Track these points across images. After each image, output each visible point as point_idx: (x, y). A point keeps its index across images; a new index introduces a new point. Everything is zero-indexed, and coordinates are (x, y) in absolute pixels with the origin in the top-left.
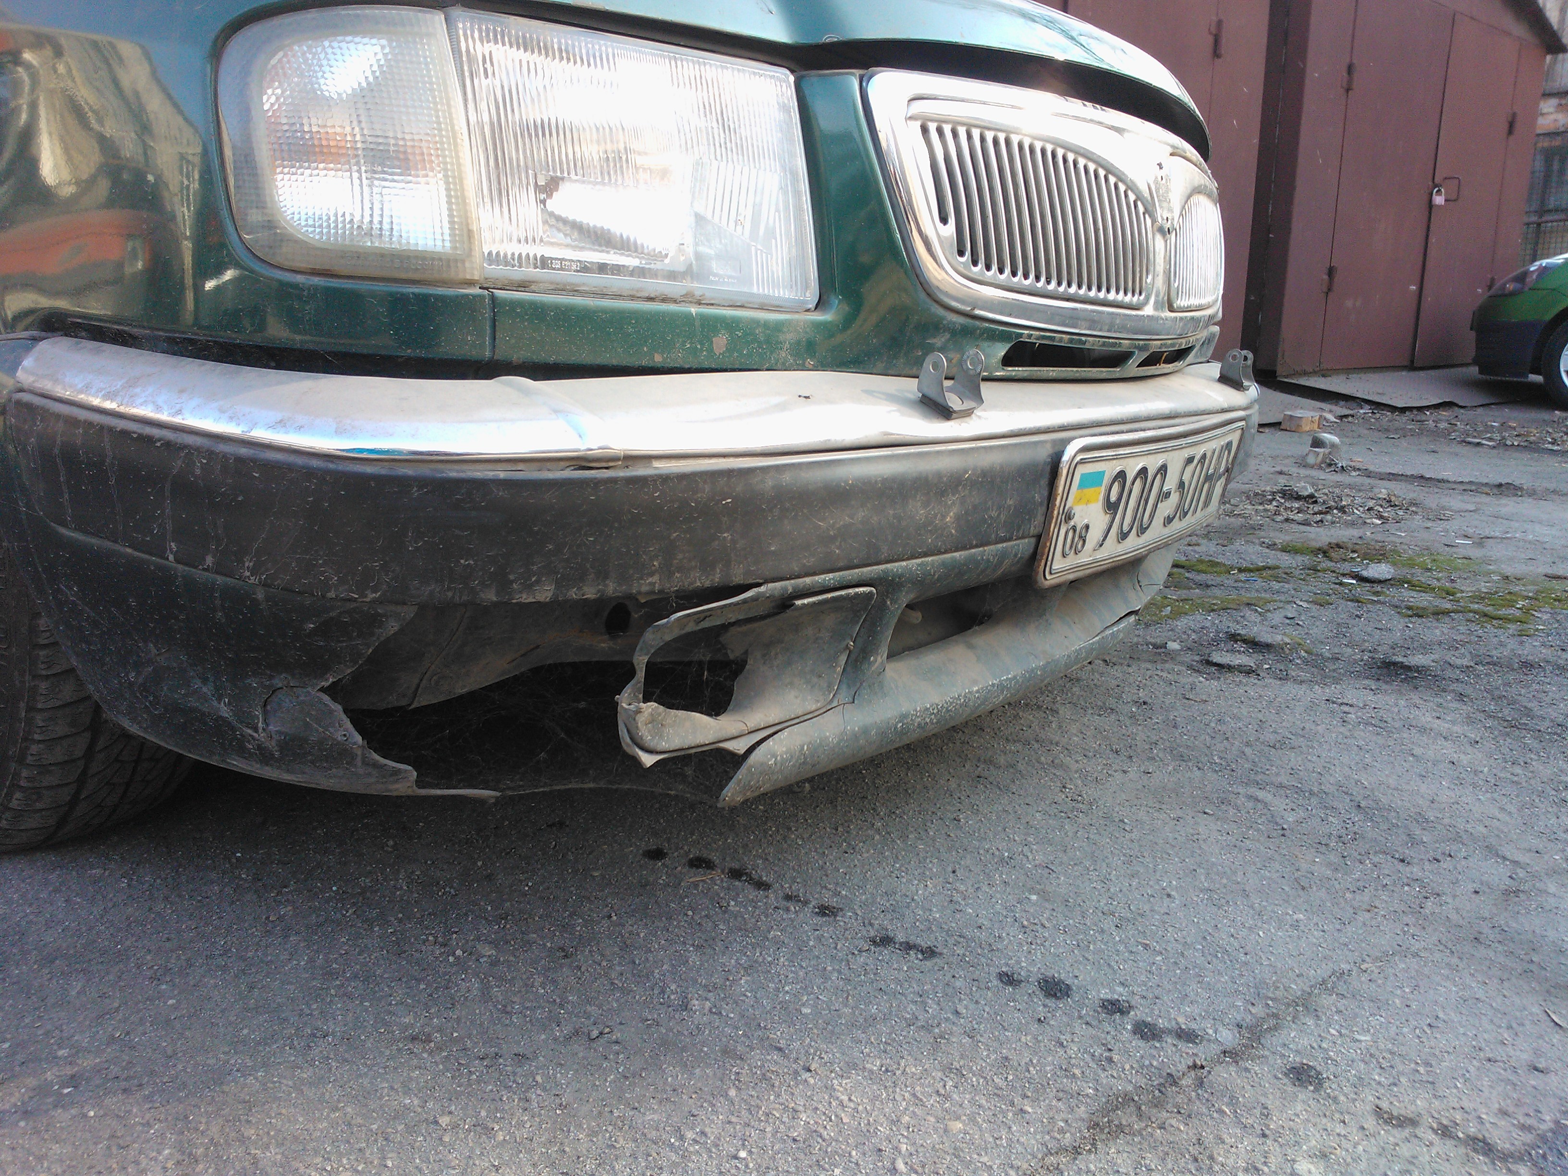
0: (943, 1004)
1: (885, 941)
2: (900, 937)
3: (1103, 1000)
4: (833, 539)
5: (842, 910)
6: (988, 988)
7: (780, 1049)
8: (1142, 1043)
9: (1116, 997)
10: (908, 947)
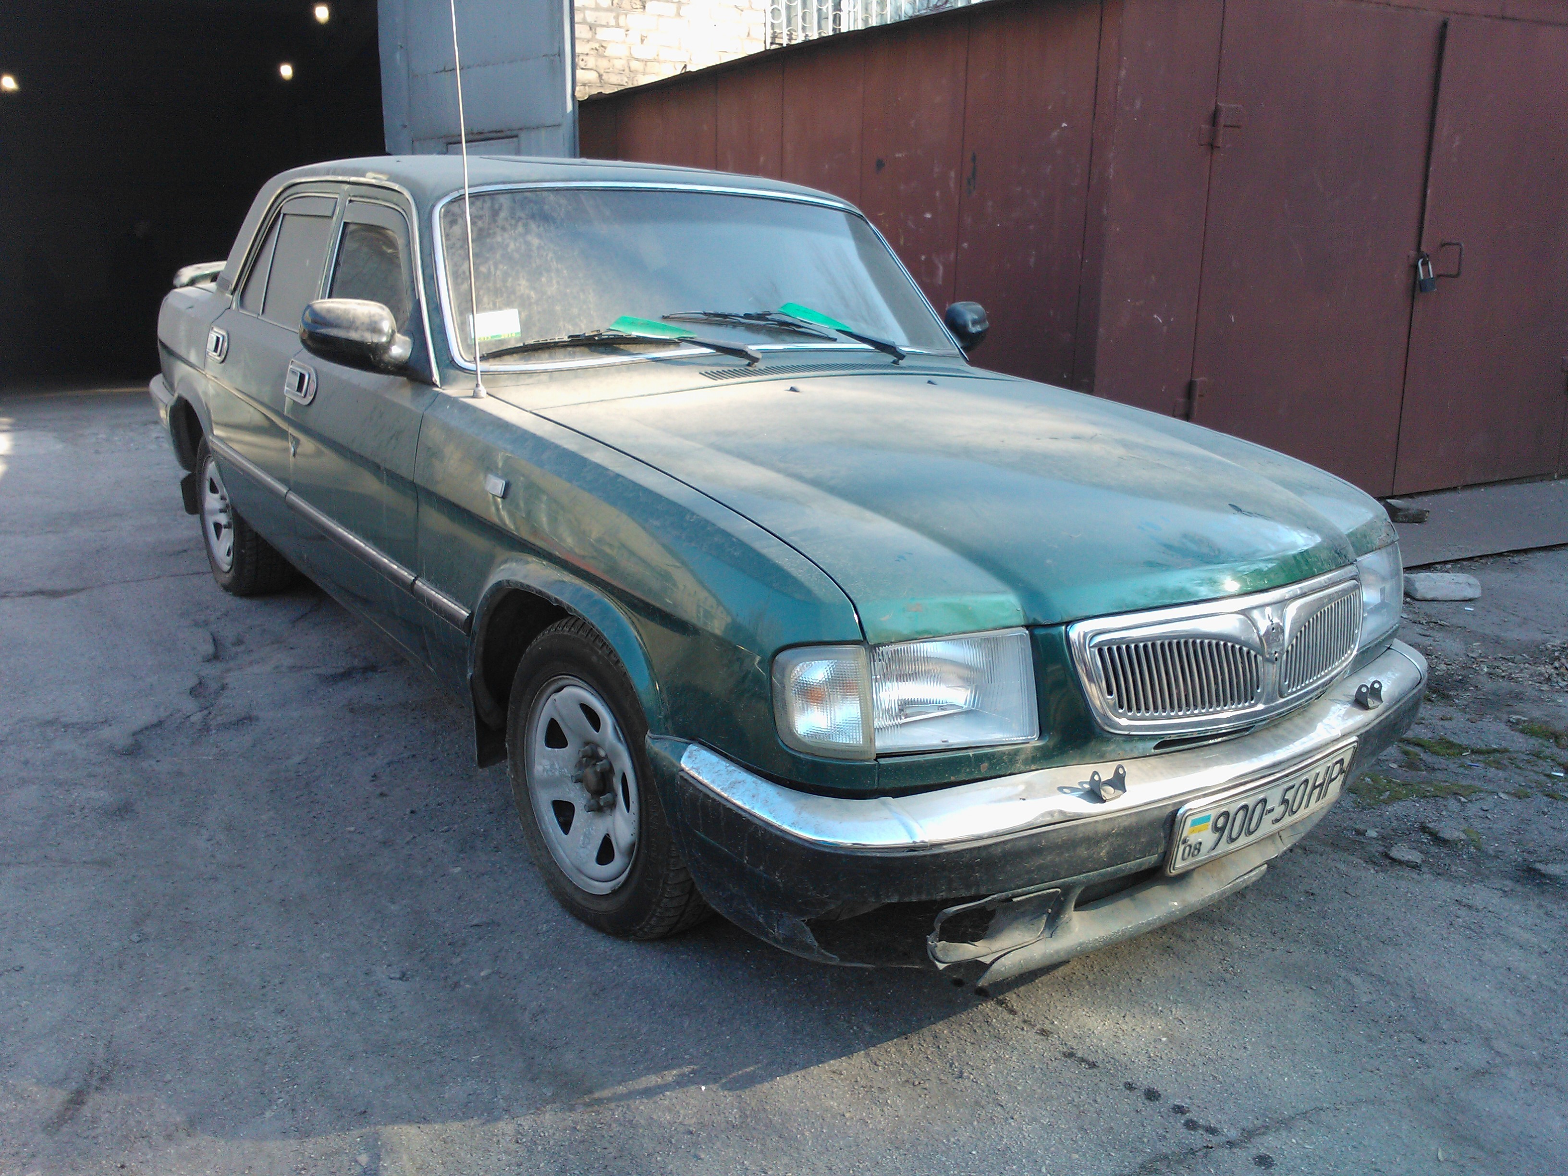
0: (1090, 1095)
1: (1070, 1055)
2: (1079, 1054)
3: (1175, 1105)
4: (1033, 871)
5: (1052, 1033)
6: (1117, 1090)
7: (1002, 1106)
8: (1185, 1131)
9: (1183, 1104)
10: (1082, 1060)
